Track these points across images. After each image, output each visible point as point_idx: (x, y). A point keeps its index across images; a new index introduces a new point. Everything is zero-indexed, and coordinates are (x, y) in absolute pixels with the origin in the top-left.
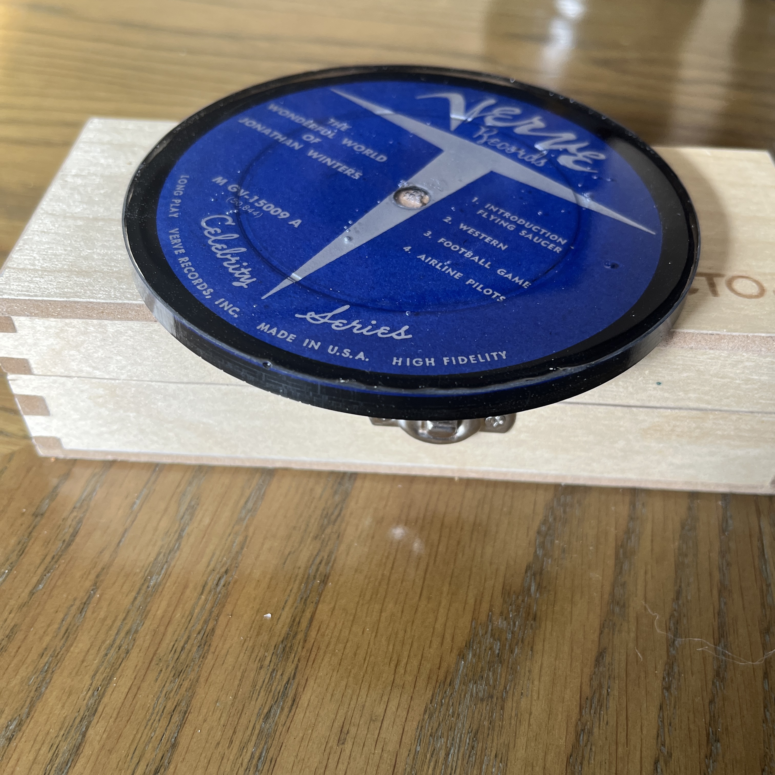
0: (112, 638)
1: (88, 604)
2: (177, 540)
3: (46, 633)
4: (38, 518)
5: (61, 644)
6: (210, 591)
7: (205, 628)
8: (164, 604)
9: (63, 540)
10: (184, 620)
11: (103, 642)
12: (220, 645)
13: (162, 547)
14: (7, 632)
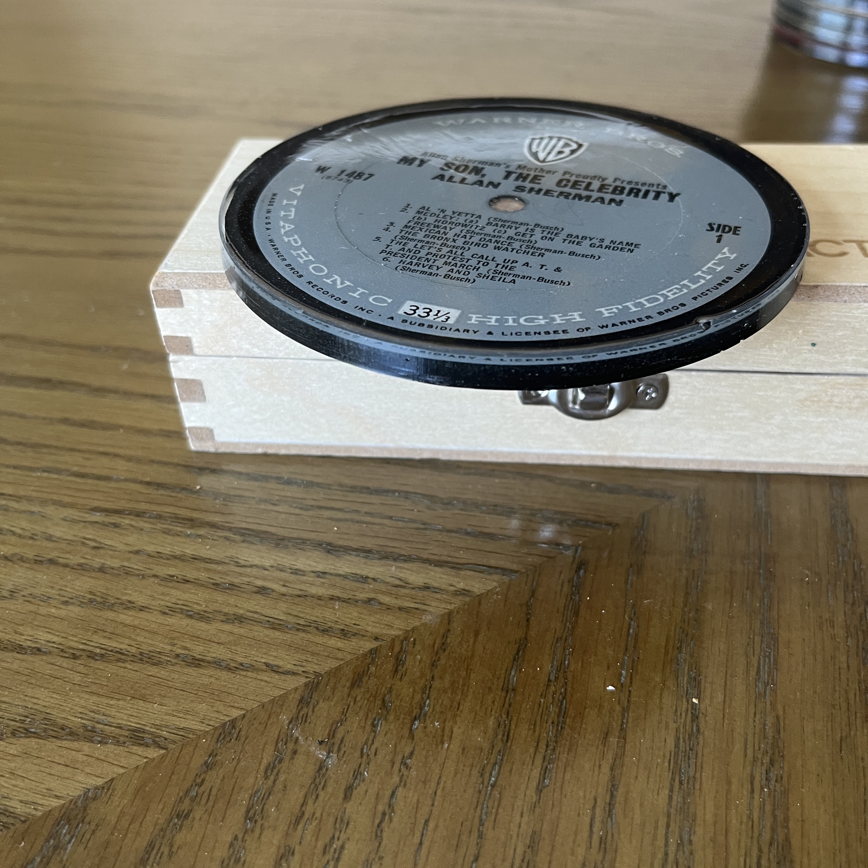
0: (662, 850)
1: (614, 805)
2: (693, 721)
3: (577, 843)
4: (511, 694)
5: (601, 858)
6: (762, 788)
7: (775, 837)
8: (710, 804)
9: (550, 721)
10: (743, 827)
11: (654, 855)
12: (805, 860)
13: (677, 730)
14: (528, 842)
